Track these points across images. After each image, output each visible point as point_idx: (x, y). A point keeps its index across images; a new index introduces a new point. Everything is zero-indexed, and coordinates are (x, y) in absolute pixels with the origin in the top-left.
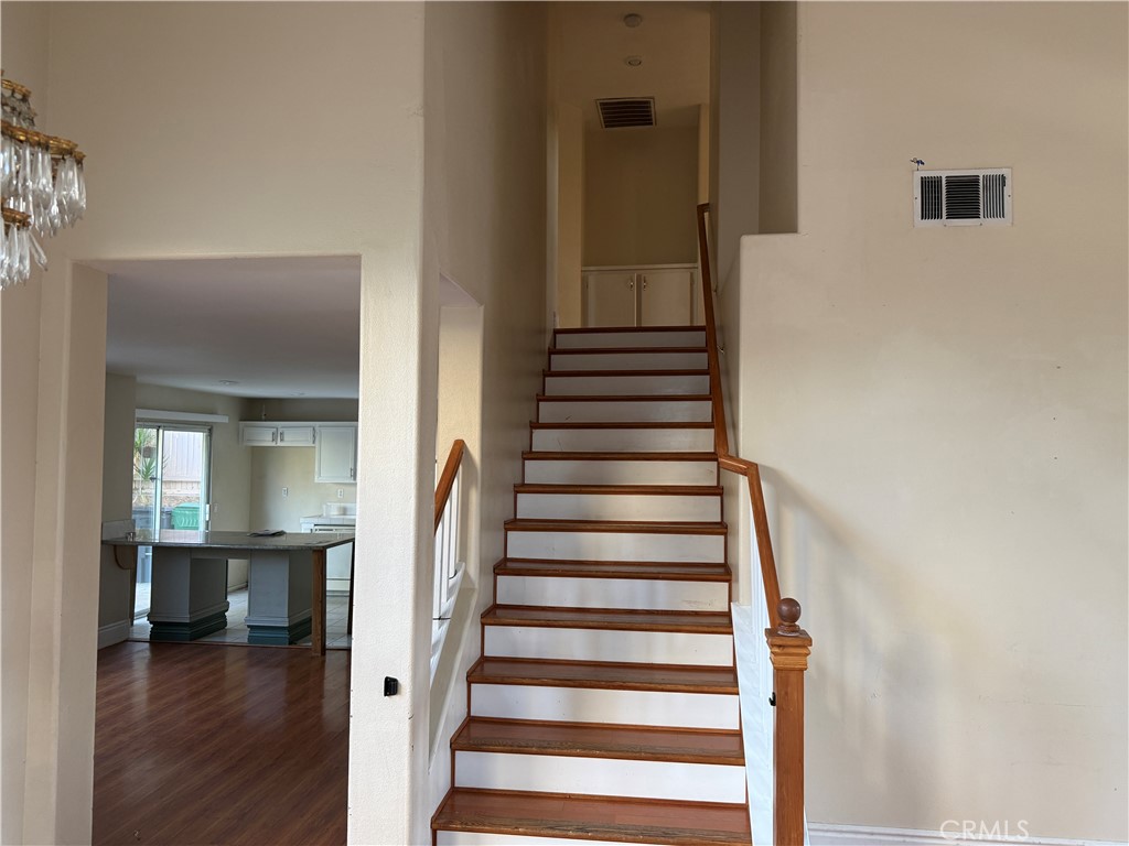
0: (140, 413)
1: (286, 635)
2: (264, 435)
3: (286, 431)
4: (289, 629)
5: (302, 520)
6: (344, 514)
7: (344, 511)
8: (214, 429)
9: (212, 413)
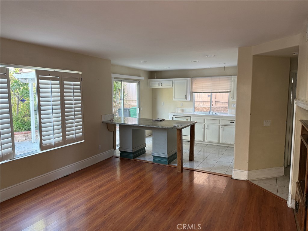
0: (113, 75)
1: (167, 161)
2: (156, 84)
3: (163, 82)
4: (168, 158)
5: (169, 114)
6: (183, 112)
7: (183, 111)
8: (140, 82)
9: (139, 76)
